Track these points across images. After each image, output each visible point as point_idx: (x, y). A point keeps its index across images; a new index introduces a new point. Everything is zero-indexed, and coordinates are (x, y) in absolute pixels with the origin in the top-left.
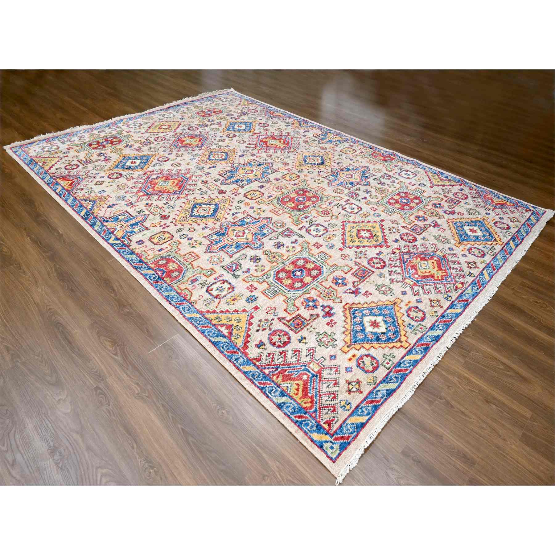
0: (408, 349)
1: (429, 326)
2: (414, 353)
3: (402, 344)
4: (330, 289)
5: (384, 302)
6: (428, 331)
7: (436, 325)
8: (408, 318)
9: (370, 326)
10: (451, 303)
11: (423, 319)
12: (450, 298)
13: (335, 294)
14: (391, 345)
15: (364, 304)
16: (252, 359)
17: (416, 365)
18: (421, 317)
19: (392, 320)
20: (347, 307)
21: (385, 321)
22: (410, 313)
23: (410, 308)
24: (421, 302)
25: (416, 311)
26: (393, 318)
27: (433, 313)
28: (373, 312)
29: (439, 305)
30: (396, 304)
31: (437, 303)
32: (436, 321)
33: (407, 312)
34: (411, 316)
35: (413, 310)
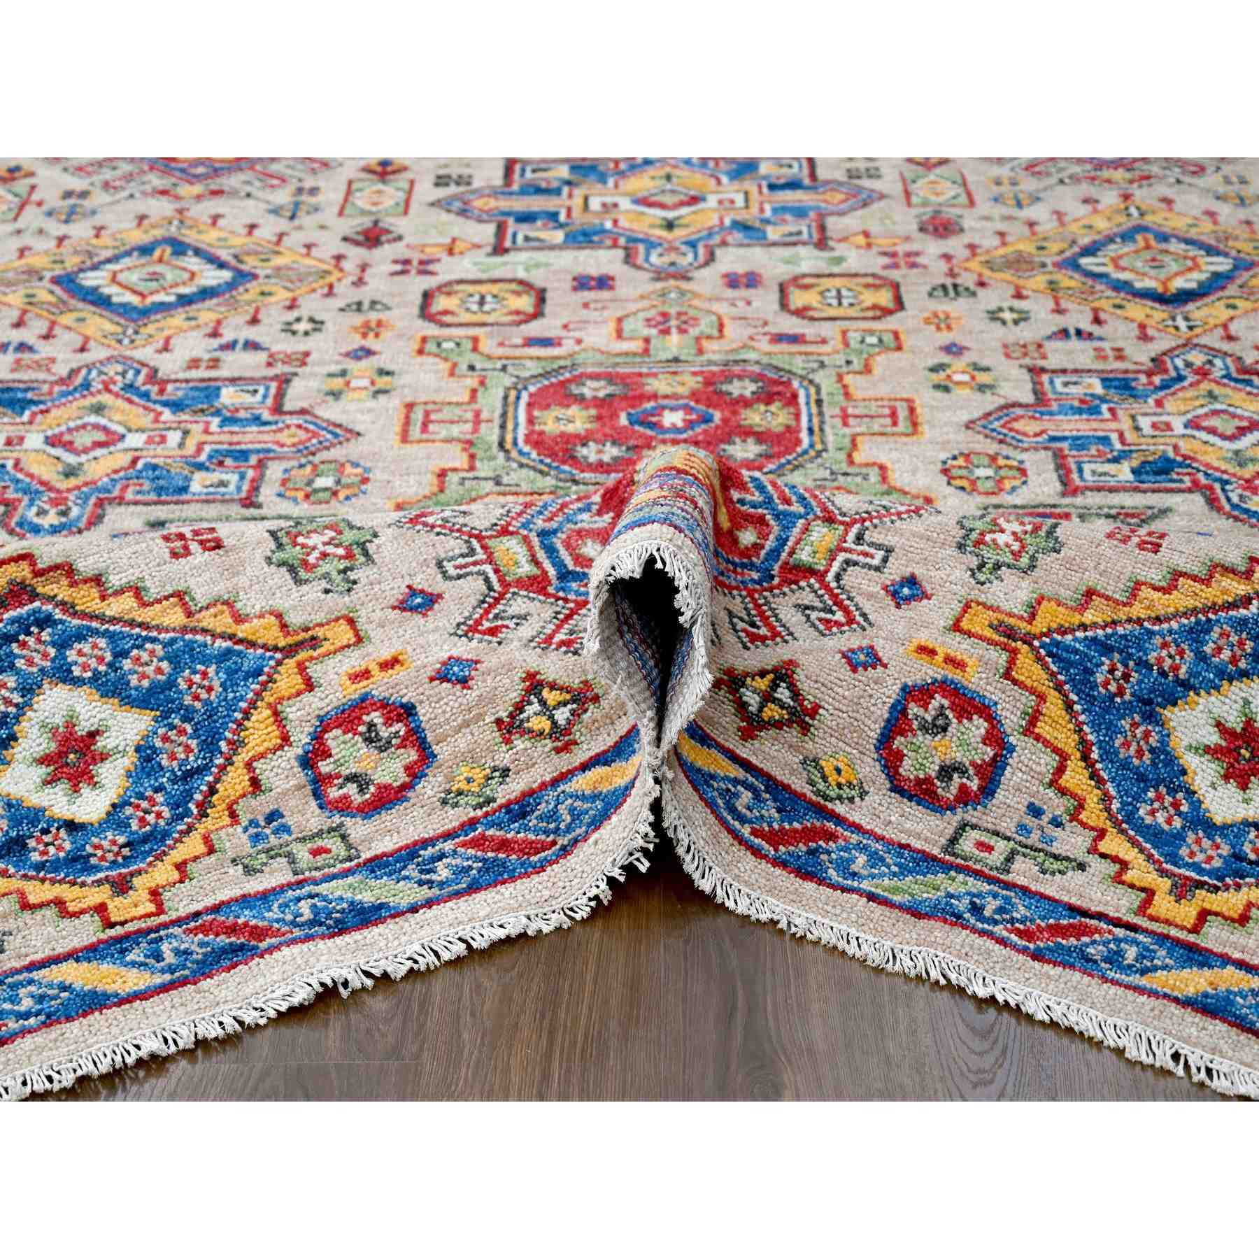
8: (300, 777)
9: (44, 760)
15: (119, 592)
19: (193, 762)
21: (146, 754)
22: (334, 739)
23: (363, 704)
24: (464, 682)
25: (384, 733)
26: (209, 746)
27: (479, 775)
28: (127, 664)
29: (557, 732)
30: (302, 655)
31: (562, 715)
32: (447, 836)
33: (324, 725)
34: (325, 767)
35: (371, 726)
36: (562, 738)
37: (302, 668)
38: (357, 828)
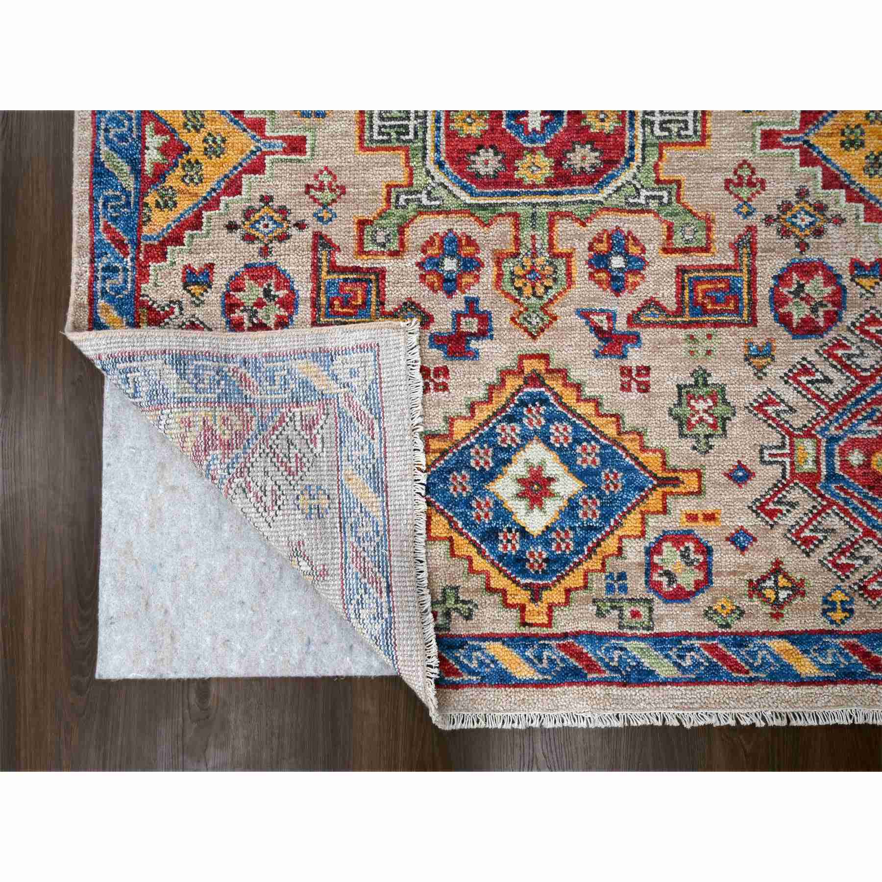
0: (526, 630)
1: (668, 627)
2: (529, 653)
3: (530, 607)
4: (561, 264)
5: (644, 449)
6: (643, 638)
7: (686, 643)
10: (822, 632)
11: (679, 596)
12: (839, 615)
13: (552, 293)
14: (499, 581)
16: (143, 304)
17: (491, 686)
18: (680, 588)
20: (529, 366)
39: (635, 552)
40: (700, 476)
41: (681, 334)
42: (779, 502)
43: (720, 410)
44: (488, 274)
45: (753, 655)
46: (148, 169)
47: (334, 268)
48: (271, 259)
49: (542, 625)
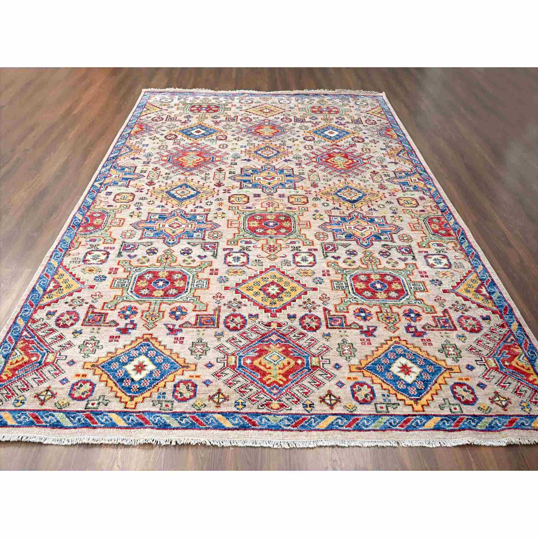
0: (126, 410)
1: (178, 410)
2: (125, 417)
3: (129, 403)
4: (161, 314)
5: (178, 358)
6: (168, 414)
7: (184, 415)
8: (173, 388)
9: (135, 366)
10: (234, 412)
11: (185, 400)
12: (240, 407)
13: (157, 320)
14: (120, 394)
15: (162, 346)
17: (108, 428)
18: (185, 398)
19: (157, 378)
20: (145, 337)
21: (151, 372)
22: (181, 385)
23: (189, 381)
24: (208, 385)
25: (190, 388)
26: (162, 376)
27: (201, 404)
28: (157, 357)
29: (218, 403)
30: (184, 369)
31: (221, 400)
32: (189, 413)
33: (181, 381)
34: (177, 389)
35: (189, 386)
36: (218, 405)
37: (183, 371)
38: (176, 403)
39: (170, 386)
40: (196, 366)
41: (195, 329)
42: (222, 373)
43: (205, 348)
44: (139, 315)
45: (208, 419)
46: (48, 290)
47: (93, 312)
48: (75, 310)
49: (132, 408)
